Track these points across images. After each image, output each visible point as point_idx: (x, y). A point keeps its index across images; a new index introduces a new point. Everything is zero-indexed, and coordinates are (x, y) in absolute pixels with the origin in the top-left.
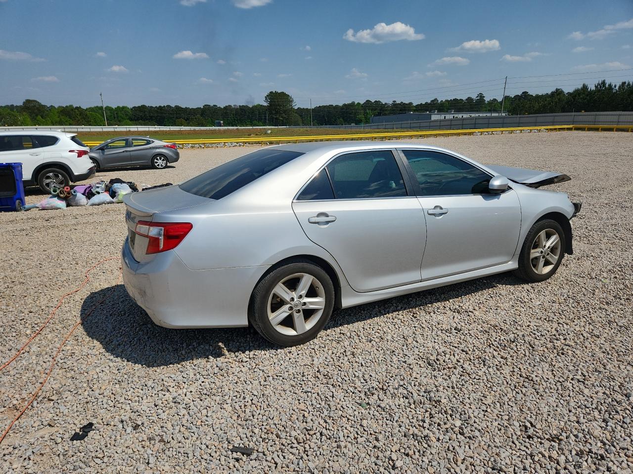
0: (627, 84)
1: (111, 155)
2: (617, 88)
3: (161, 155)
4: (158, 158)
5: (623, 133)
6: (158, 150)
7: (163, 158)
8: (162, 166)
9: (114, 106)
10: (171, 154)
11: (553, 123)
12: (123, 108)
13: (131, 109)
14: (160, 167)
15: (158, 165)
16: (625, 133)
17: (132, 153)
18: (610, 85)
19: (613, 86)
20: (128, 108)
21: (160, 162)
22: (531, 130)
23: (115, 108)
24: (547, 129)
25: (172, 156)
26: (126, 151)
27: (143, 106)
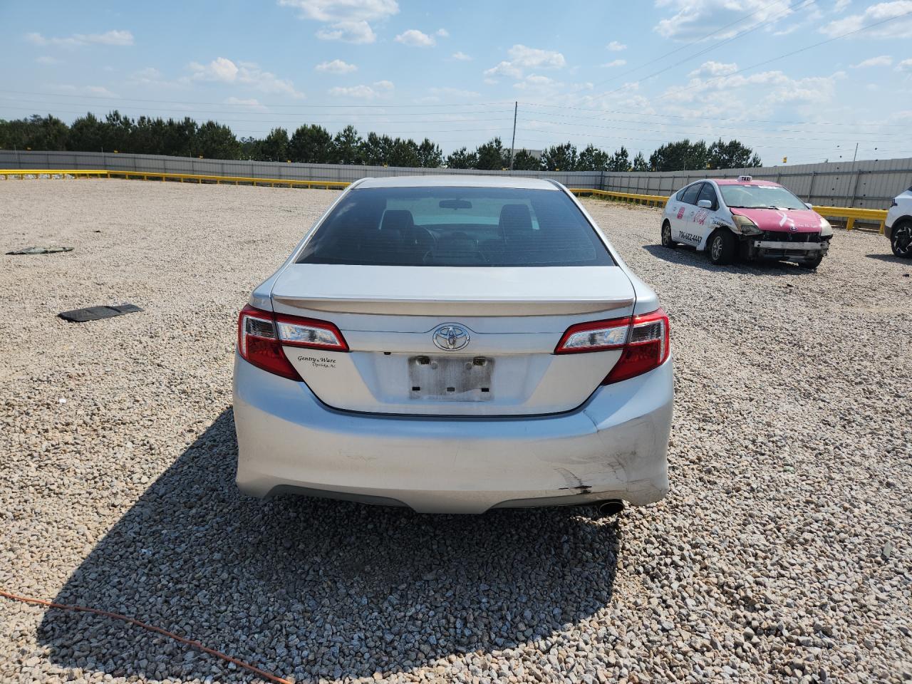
0: (146, 120)
2: (136, 124)
5: (174, 183)
11: (76, 166)
16: (176, 183)
18: (125, 118)
19: (131, 121)
22: (51, 175)
24: (73, 175)
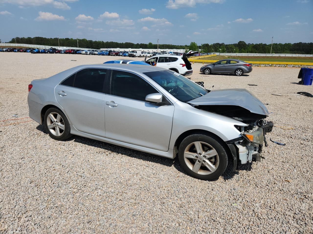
1: (217, 67)
3: (240, 69)
4: (239, 70)
6: (239, 67)
7: (241, 71)
8: (239, 74)
9: (283, 43)
10: (246, 69)
12: (289, 44)
13: (293, 45)
14: (238, 75)
15: (238, 74)
17: (226, 67)
20: (291, 44)
21: (239, 72)
23: (284, 44)
25: (246, 70)
26: (224, 66)
27: (300, 43)
